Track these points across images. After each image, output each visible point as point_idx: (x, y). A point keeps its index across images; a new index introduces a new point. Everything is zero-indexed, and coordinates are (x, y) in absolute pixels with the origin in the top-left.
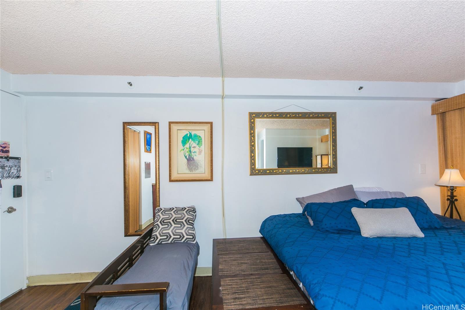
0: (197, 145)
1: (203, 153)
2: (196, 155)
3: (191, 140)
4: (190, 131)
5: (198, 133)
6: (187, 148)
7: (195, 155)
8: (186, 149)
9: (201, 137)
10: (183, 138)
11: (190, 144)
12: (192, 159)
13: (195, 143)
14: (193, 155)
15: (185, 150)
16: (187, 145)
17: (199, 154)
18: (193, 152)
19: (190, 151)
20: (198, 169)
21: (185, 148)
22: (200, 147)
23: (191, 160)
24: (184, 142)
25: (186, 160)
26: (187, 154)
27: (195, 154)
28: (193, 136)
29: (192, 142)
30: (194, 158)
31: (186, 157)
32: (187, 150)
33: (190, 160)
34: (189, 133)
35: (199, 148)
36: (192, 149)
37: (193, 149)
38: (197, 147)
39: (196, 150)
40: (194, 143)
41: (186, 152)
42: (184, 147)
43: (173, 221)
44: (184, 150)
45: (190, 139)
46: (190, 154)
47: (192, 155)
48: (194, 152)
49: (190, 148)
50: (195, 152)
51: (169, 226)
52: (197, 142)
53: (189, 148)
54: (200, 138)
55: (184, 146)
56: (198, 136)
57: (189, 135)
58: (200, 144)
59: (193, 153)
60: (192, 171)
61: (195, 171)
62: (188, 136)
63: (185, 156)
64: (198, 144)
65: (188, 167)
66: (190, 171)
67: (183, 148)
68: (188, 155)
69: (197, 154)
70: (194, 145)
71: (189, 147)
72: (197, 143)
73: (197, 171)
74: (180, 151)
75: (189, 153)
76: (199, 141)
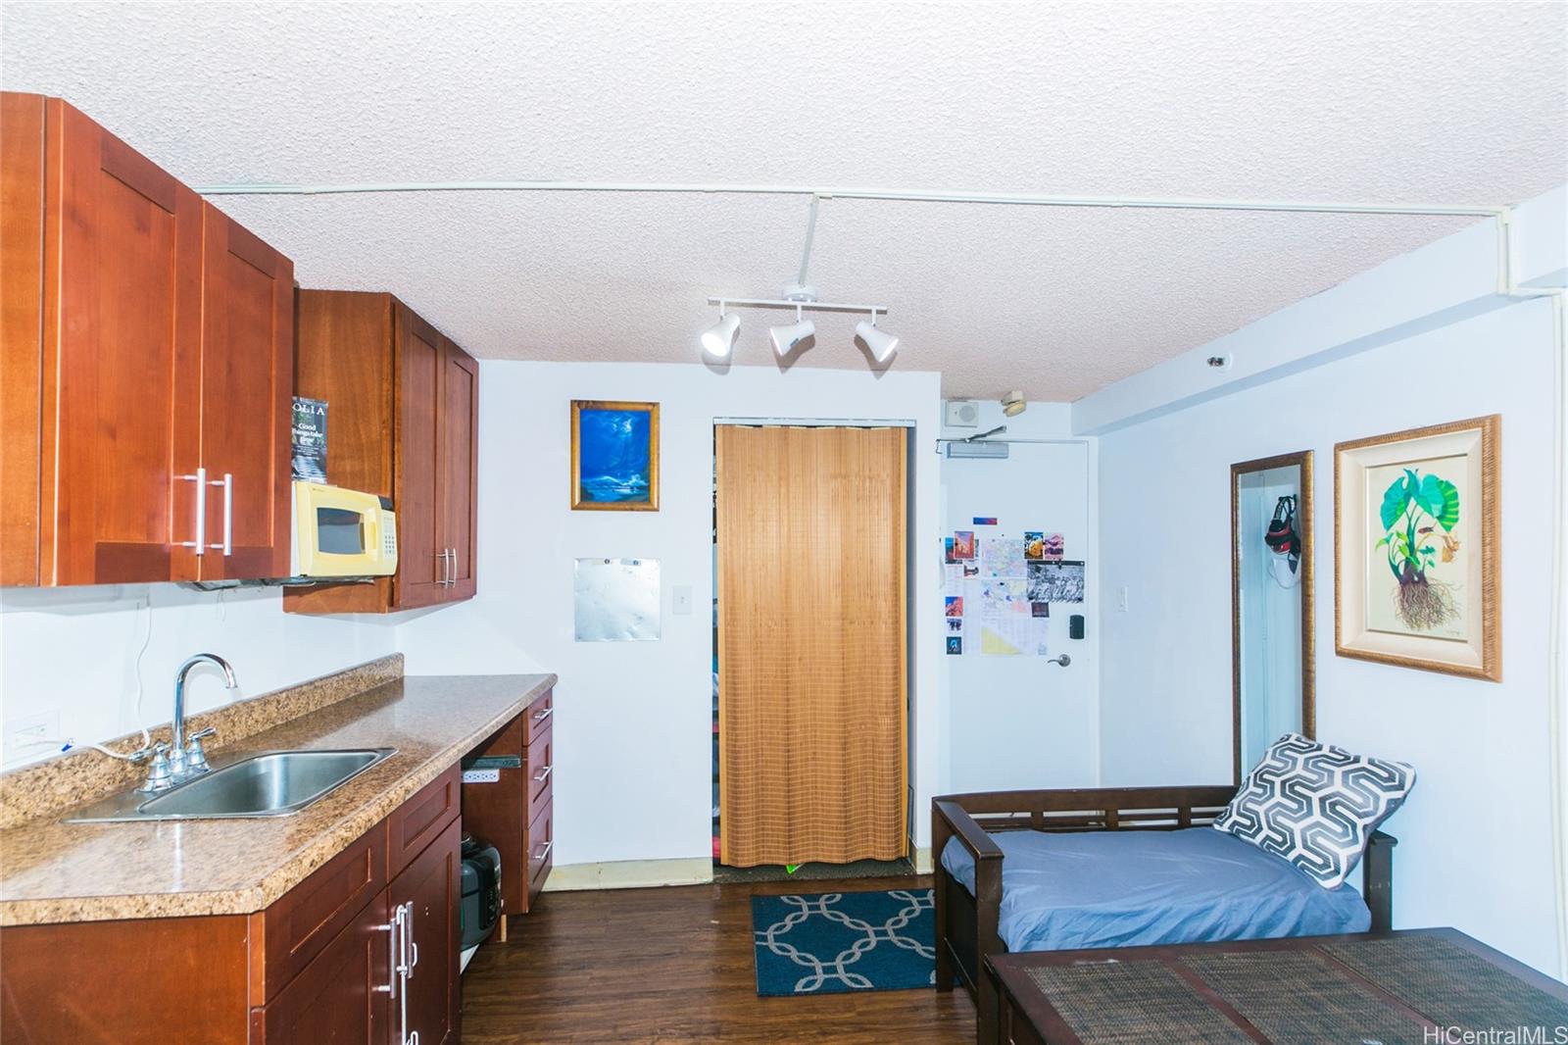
0: (1436, 520)
1: (1461, 555)
2: (1434, 561)
3: (1413, 501)
4: (1408, 467)
5: (1443, 471)
6: (1398, 535)
7: (1431, 563)
8: (1395, 537)
9: (1454, 488)
10: (1386, 496)
11: (1410, 520)
12: (1416, 579)
13: (1431, 513)
14: (1421, 560)
15: (1392, 543)
16: (1401, 525)
17: (1445, 560)
18: (1423, 552)
19: (1411, 546)
20: (1439, 621)
21: (1392, 534)
22: (1448, 529)
23: (1414, 583)
24: (1390, 514)
25: (1398, 582)
26: (1400, 558)
27: (1429, 556)
28: (1421, 486)
29: (1419, 509)
30: (1426, 575)
31: (1395, 569)
32: (1402, 542)
33: (1412, 581)
34: (1406, 475)
35: (1444, 533)
36: (1418, 538)
37: (1423, 535)
38: (1439, 529)
39: (1435, 540)
40: (1426, 513)
41: (1397, 548)
42: (1391, 531)
43: (1322, 800)
44: (1388, 541)
45: (1412, 499)
46: (1412, 559)
47: (1419, 563)
48: (1424, 548)
49: (1410, 533)
50: (1429, 550)
51: (1303, 809)
52: (1437, 509)
53: (1408, 535)
54: (1451, 492)
55: (1388, 528)
56: (1442, 482)
57: (1409, 484)
58: (1448, 516)
59: (1419, 555)
60: (1419, 626)
61: (1429, 627)
62: (1405, 486)
63: (1392, 565)
64: (1440, 518)
65: (1403, 609)
66: (1412, 627)
67: (1386, 536)
68: (1403, 563)
69: (1437, 557)
70: (1427, 520)
71: (1405, 533)
72: (1437, 513)
73: (1436, 630)
74: (1377, 546)
75: (1408, 554)
76: (1445, 506)
